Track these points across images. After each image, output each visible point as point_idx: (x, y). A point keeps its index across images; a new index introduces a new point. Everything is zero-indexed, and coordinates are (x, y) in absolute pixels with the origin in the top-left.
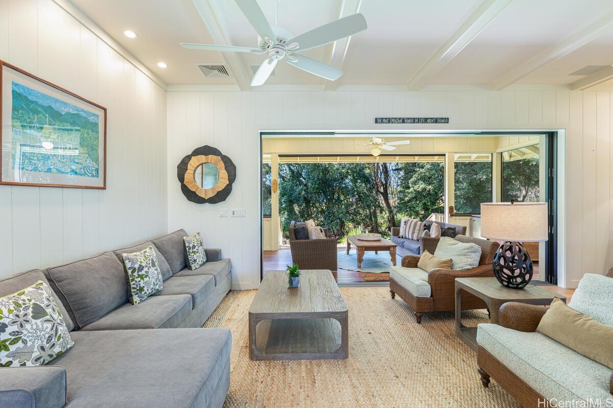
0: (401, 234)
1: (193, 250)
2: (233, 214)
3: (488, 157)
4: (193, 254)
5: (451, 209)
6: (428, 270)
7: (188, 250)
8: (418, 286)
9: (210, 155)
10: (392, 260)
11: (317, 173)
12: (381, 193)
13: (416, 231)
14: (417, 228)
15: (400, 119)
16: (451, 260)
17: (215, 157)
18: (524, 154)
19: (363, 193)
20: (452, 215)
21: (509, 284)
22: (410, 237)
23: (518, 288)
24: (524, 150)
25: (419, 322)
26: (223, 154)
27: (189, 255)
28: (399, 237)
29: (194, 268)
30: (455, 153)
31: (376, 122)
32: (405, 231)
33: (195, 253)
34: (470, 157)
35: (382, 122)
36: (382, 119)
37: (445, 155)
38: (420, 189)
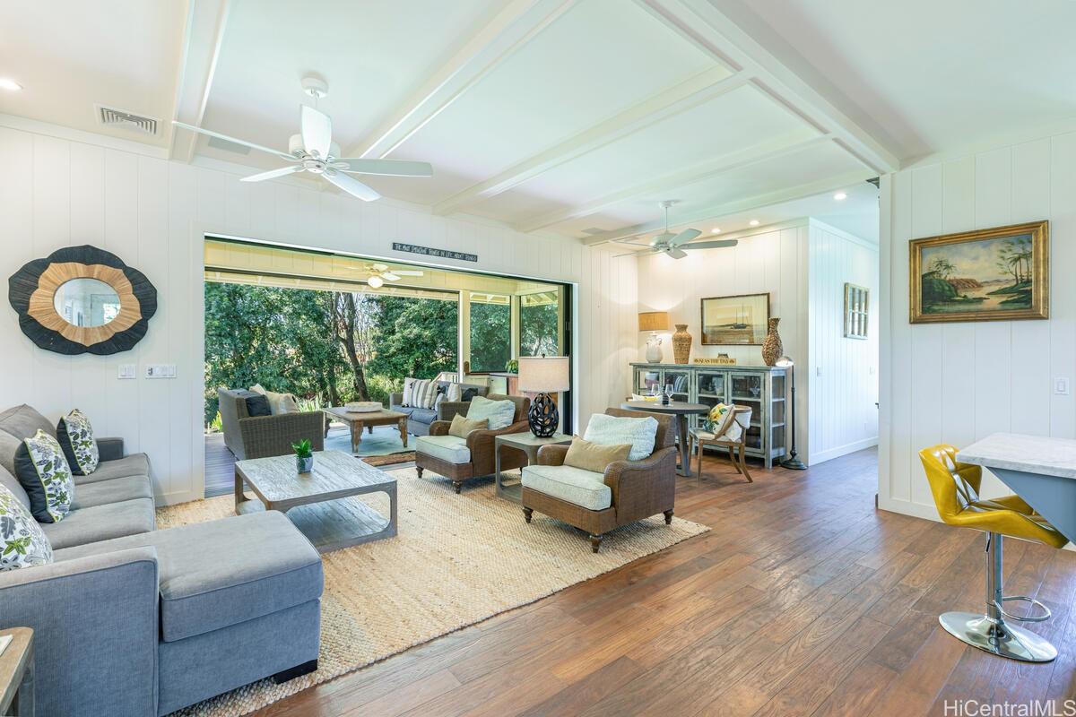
0: (404, 403)
1: (84, 440)
2: (151, 373)
3: (505, 299)
4: (84, 446)
5: (466, 365)
6: (463, 435)
7: (72, 440)
8: (457, 451)
9: (98, 265)
10: (401, 437)
11: (218, 298)
12: (343, 340)
13: (428, 396)
14: (429, 392)
15: (424, 248)
16: (488, 420)
17: (109, 269)
18: (541, 299)
19: (311, 341)
20: (467, 374)
21: (542, 435)
22: (419, 405)
23: (549, 436)
24: (543, 296)
25: (458, 492)
26: (128, 265)
27: (76, 448)
28: (404, 406)
29: (89, 472)
30: (472, 291)
31: (394, 248)
32: (412, 396)
33: (86, 445)
34: (486, 297)
35: (402, 249)
36: (402, 245)
37: (458, 293)
38: (412, 336)
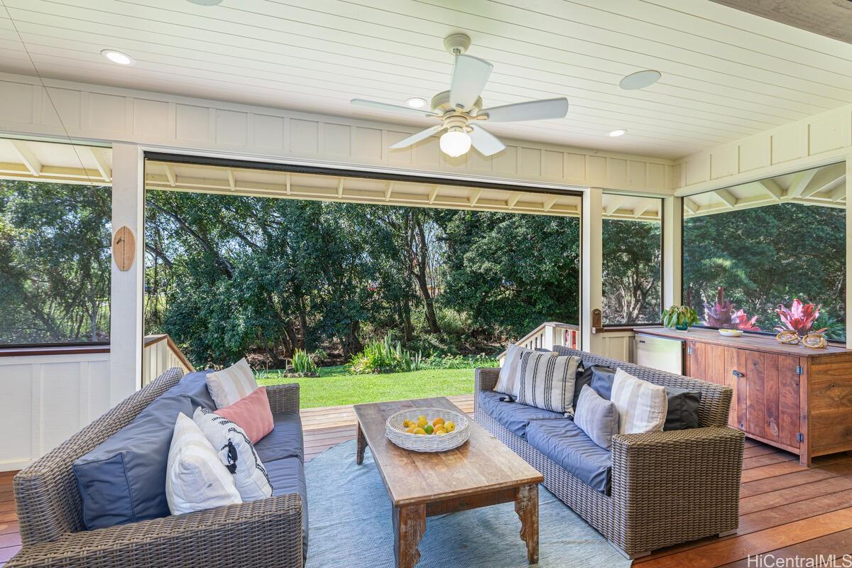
5: (596, 315)
12: (417, 276)
20: (600, 330)
37: (580, 194)
38: (482, 271)
